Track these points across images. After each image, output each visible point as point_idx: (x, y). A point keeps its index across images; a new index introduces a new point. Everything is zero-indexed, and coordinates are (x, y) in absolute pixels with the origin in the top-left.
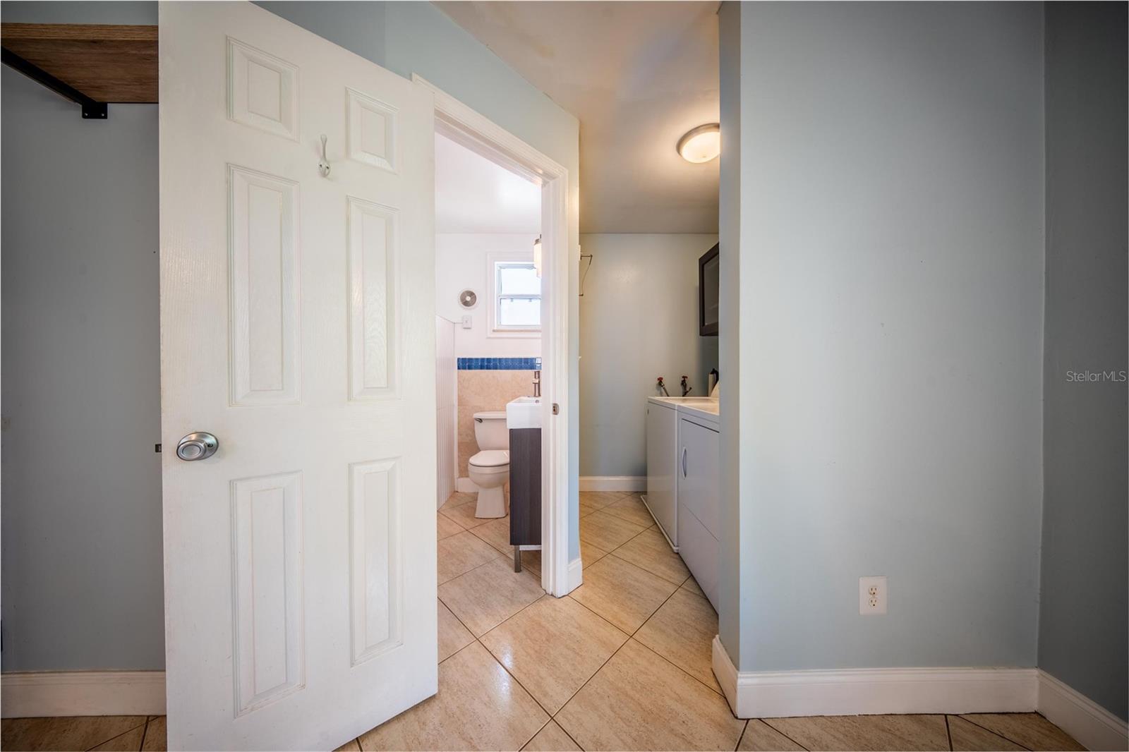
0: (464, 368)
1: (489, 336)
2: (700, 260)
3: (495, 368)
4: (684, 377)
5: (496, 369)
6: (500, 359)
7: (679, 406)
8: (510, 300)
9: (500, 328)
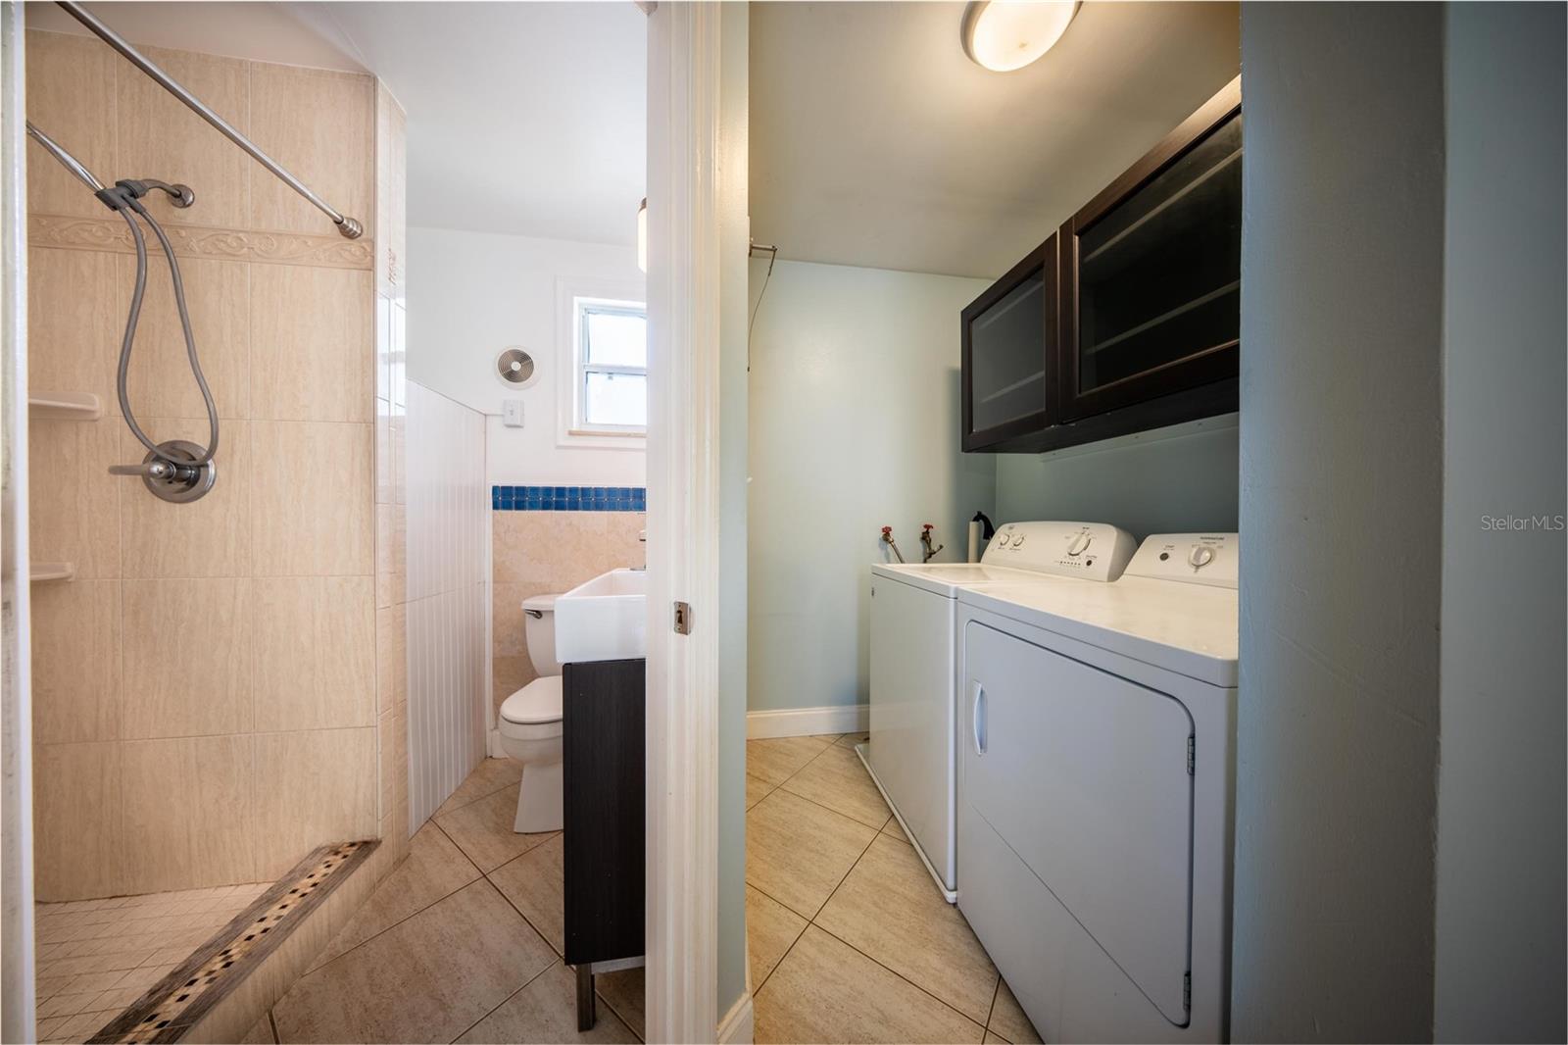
0: (507, 506)
1: (561, 443)
2: (964, 313)
3: (574, 507)
4: (928, 527)
5: (576, 508)
6: (584, 490)
7: (957, 590)
8: (607, 376)
9: (585, 429)
